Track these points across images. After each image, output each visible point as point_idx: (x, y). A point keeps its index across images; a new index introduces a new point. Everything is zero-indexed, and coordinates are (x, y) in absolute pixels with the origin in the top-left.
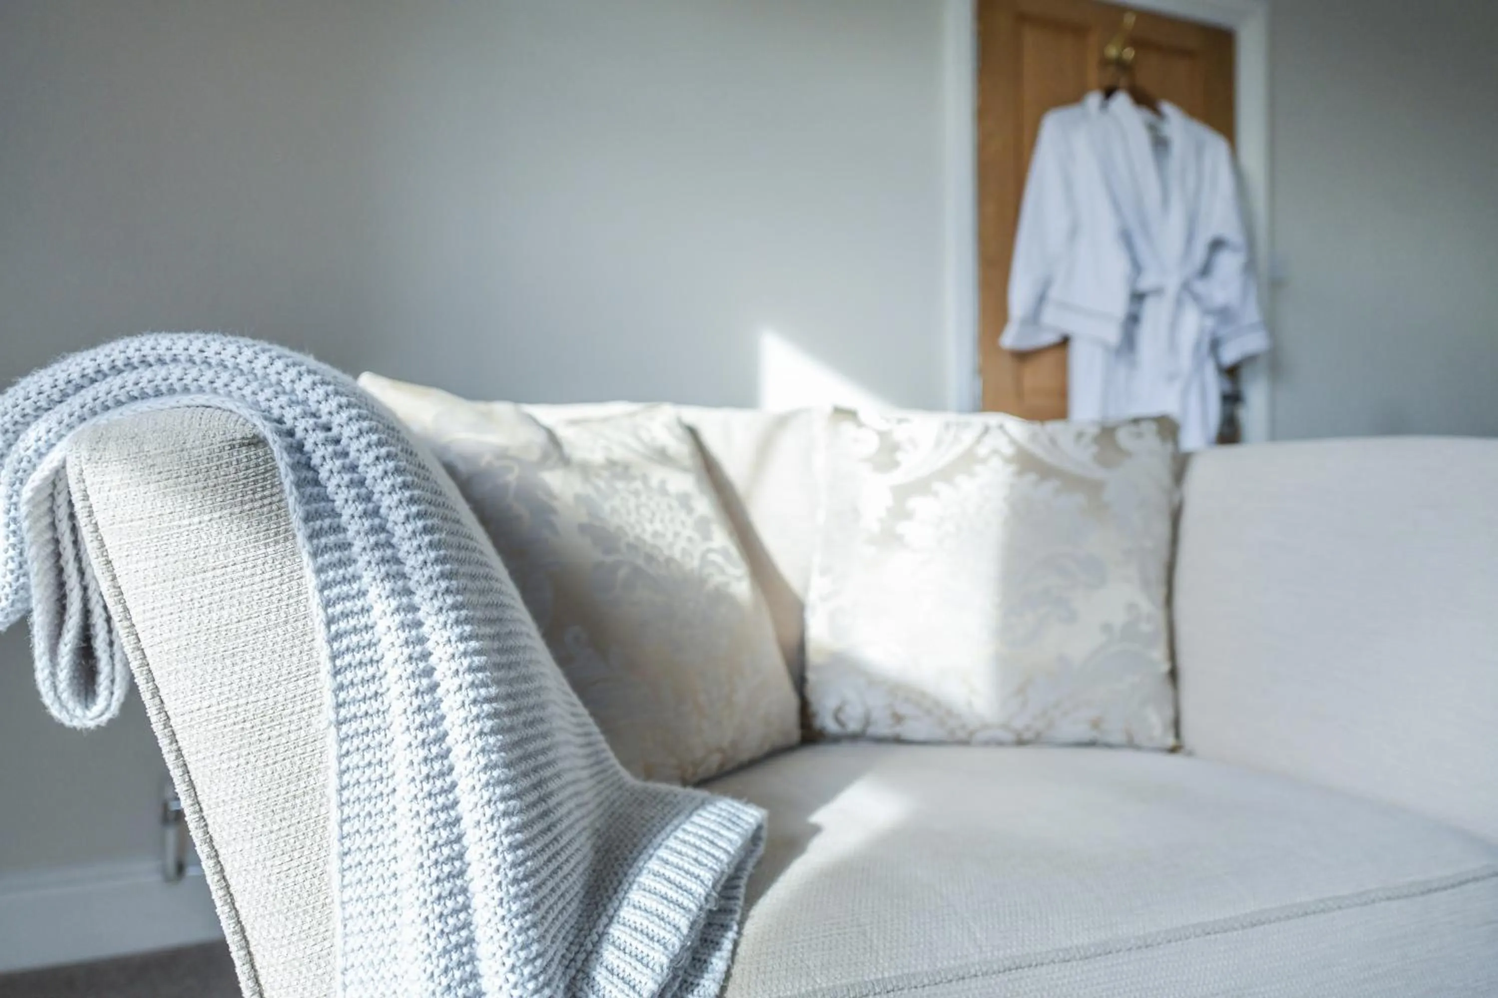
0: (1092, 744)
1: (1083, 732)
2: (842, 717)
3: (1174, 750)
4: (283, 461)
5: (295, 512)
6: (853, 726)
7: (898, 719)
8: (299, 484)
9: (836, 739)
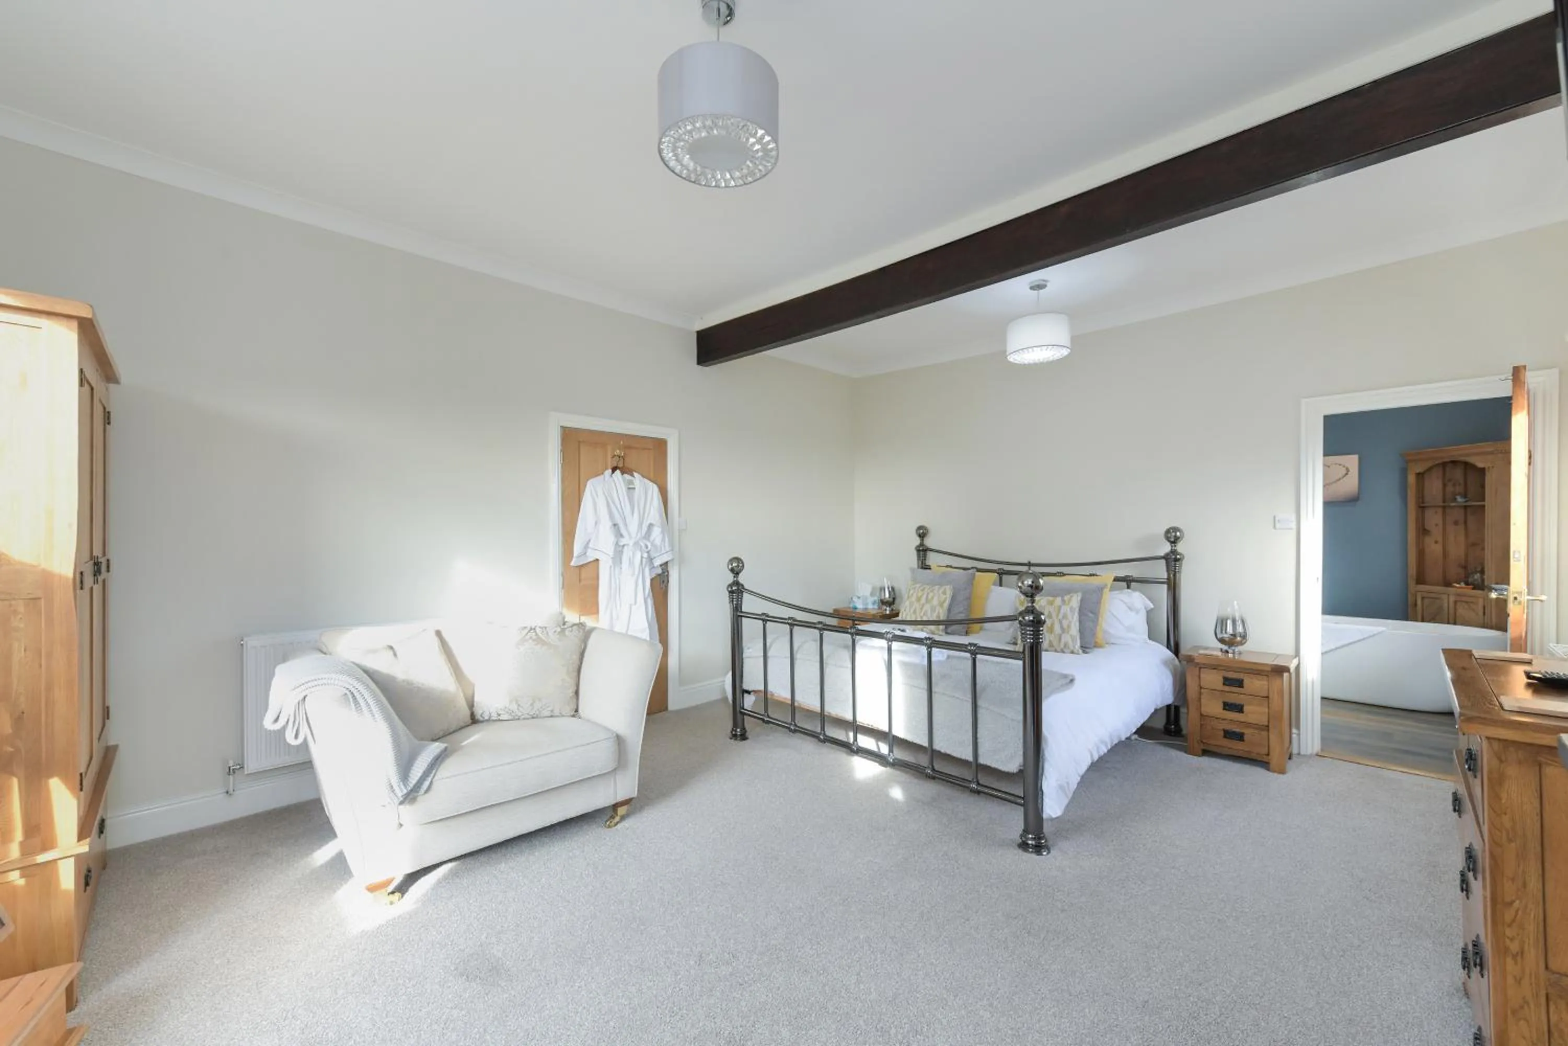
0: (552, 716)
1: (548, 714)
2: (483, 715)
3: (573, 716)
4: (350, 697)
5: (353, 705)
6: (486, 718)
7: (499, 715)
8: (353, 699)
9: (482, 722)
